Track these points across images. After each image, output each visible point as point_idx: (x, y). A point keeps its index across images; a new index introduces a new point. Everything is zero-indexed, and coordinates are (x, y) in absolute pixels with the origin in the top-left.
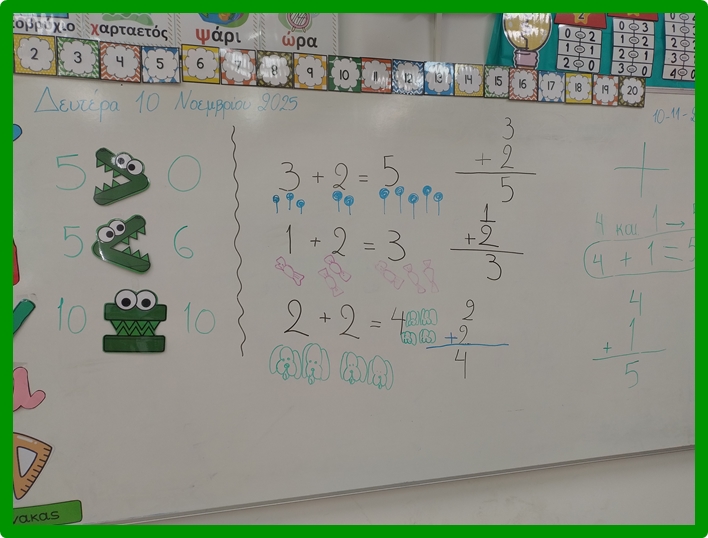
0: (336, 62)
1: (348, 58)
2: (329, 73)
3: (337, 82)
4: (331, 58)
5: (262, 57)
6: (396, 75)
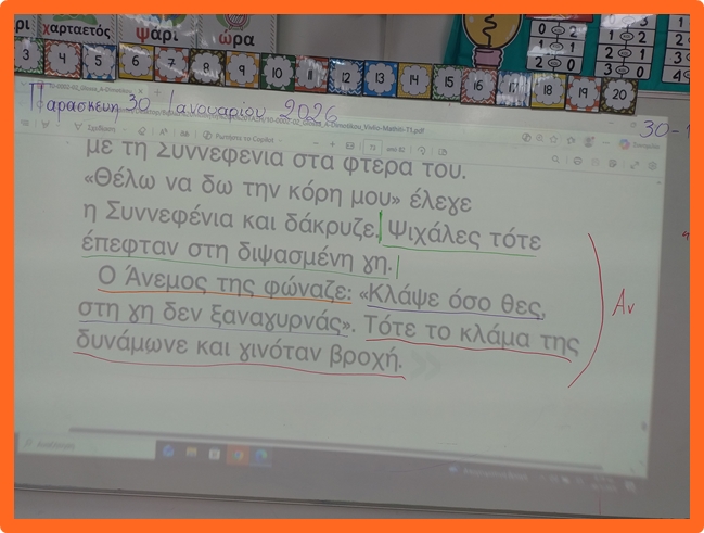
0: (270, 60)
1: (282, 56)
2: (261, 71)
3: (270, 80)
4: (264, 55)
5: (195, 54)
6: (333, 74)
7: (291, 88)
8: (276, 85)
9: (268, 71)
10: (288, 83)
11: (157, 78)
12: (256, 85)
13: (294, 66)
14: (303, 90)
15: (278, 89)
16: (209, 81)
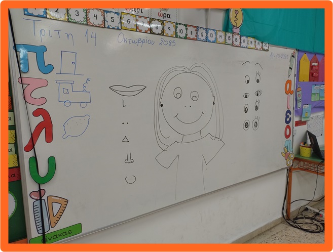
0: (178, 26)
1: (183, 24)
2: (176, 30)
3: (179, 34)
5: (152, 21)
6: (198, 33)
7: (186, 38)
8: (181, 36)
9: (178, 30)
10: (184, 36)
11: (138, 30)
12: (174, 36)
13: (187, 29)
14: (189, 39)
15: (181, 38)
16: (157, 33)
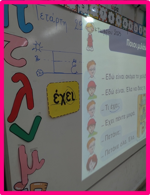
0: (124, 19)
1: (126, 18)
2: (122, 23)
3: (124, 26)
4: (123, 17)
5: (109, 12)
6: (134, 27)
7: (128, 30)
8: (125, 28)
11: (100, 19)
12: (121, 28)
13: (128, 22)
16: (111, 23)
